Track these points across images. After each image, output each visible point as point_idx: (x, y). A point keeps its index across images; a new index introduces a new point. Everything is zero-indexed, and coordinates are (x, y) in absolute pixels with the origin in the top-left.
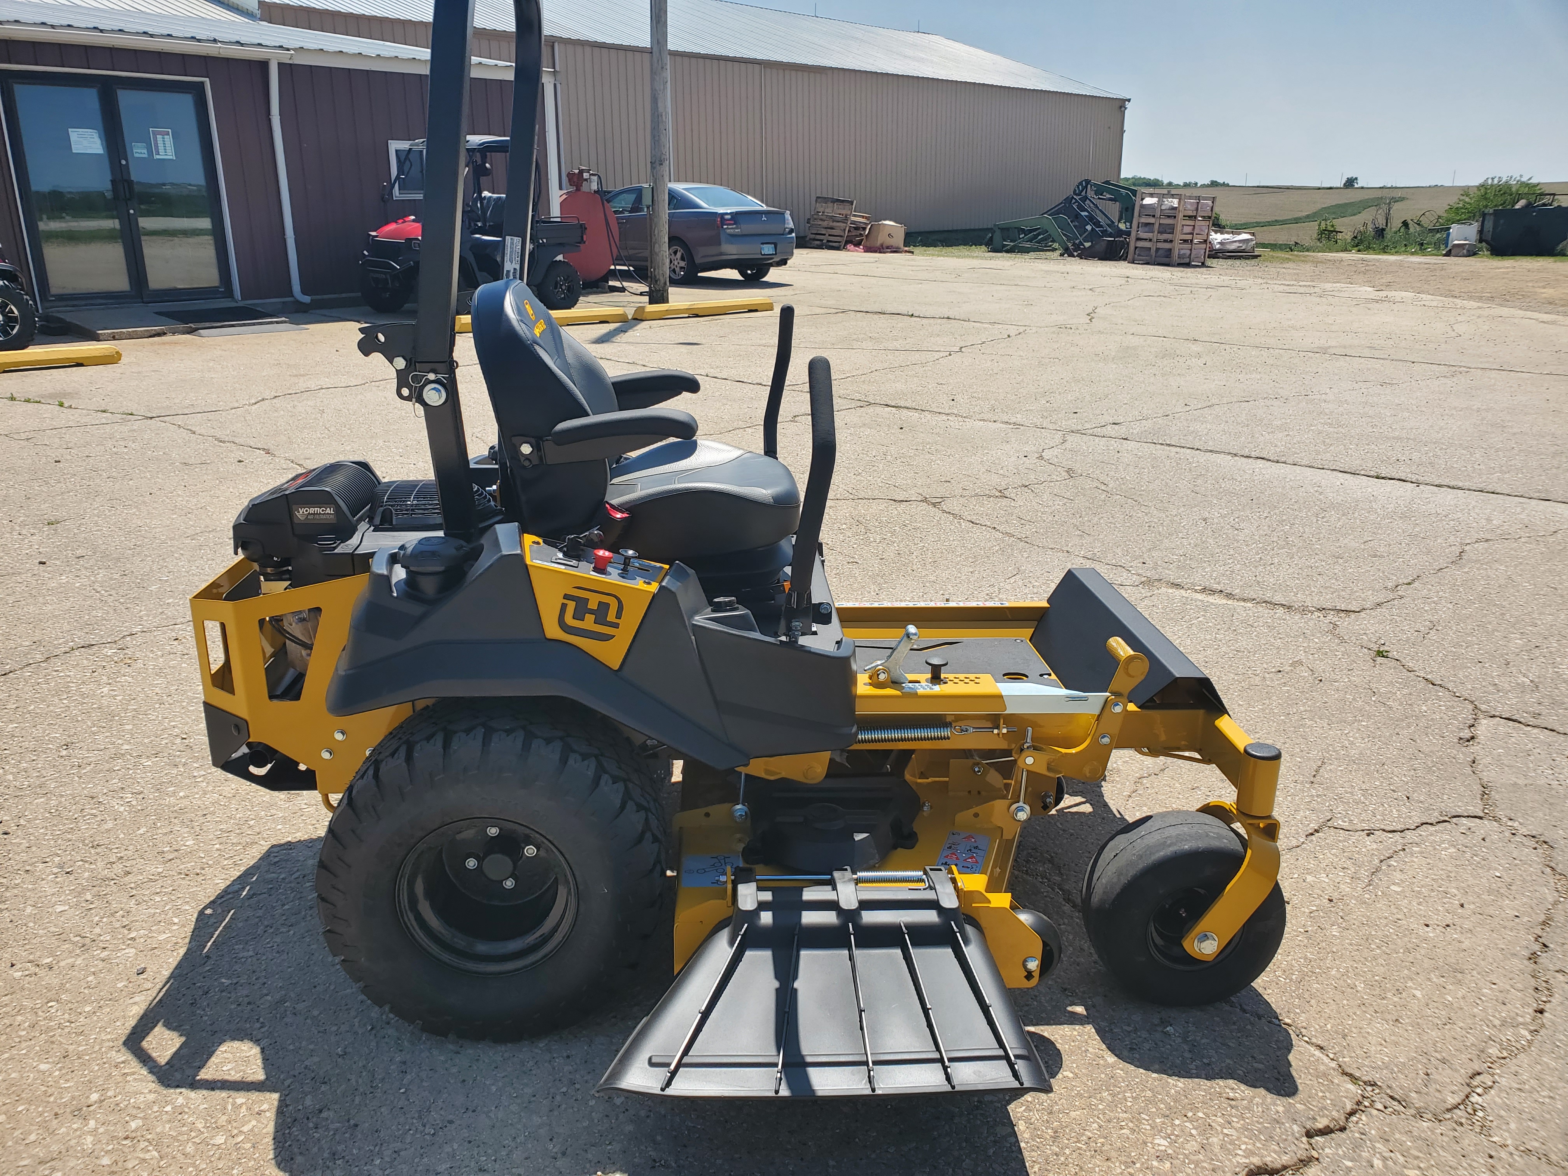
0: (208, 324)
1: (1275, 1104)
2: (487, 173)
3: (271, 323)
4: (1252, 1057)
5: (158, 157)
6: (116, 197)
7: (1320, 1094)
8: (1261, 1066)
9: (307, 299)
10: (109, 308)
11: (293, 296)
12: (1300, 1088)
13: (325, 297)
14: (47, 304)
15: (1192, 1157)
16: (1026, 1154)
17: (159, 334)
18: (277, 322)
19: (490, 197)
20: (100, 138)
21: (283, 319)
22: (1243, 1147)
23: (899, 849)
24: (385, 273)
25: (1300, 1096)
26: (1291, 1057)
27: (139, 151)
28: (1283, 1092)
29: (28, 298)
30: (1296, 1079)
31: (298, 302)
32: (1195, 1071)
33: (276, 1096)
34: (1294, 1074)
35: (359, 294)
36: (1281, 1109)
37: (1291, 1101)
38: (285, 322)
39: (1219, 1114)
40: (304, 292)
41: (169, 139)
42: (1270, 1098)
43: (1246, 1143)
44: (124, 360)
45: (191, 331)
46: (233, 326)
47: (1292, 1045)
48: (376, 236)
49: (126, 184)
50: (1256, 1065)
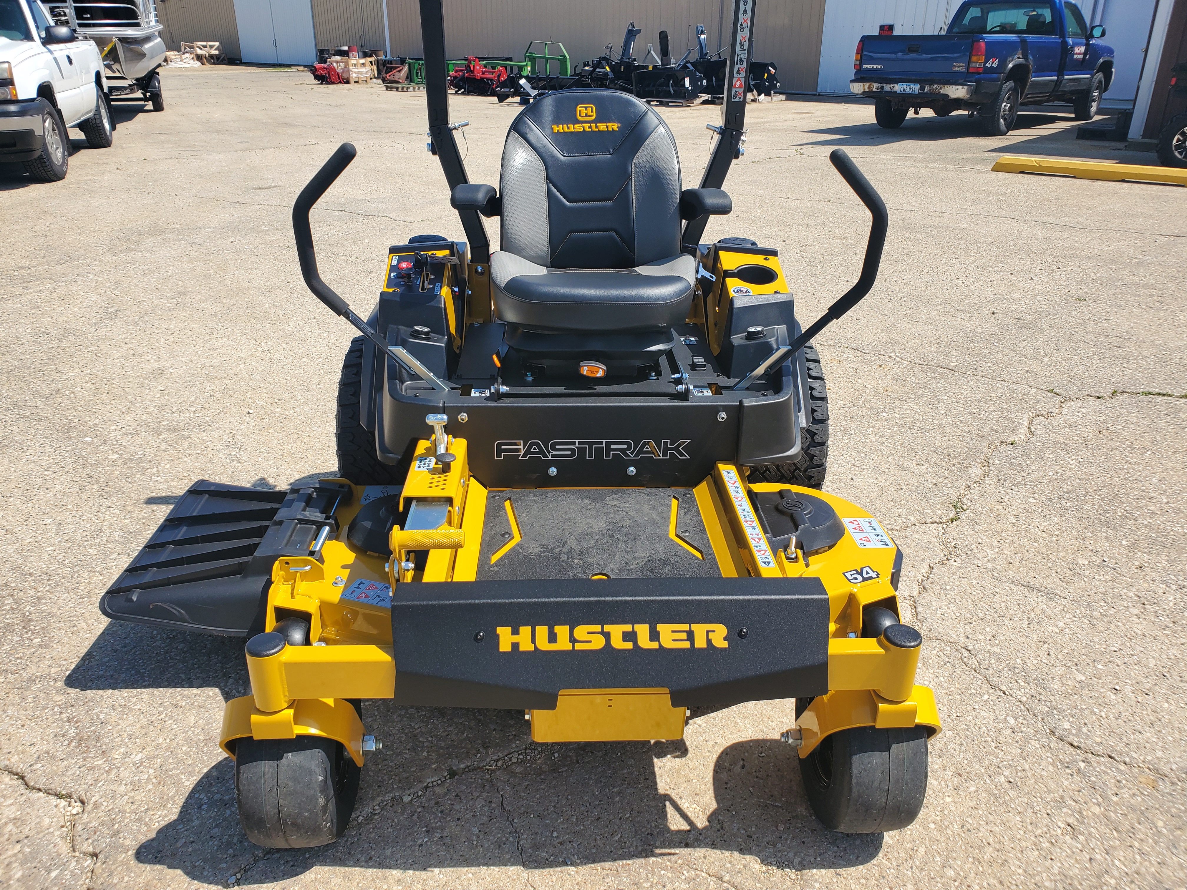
1: (133, 839)
4: (193, 842)
7: (126, 879)
8: (179, 844)
12: (140, 865)
15: (115, 771)
16: (170, 690)
22: (105, 804)
25: (133, 862)
26: (179, 872)
28: (144, 850)
30: (152, 866)
32: (197, 796)
34: (158, 867)
36: (128, 842)
37: (130, 853)
39: (144, 799)
42: (143, 839)
43: (107, 806)
47: (193, 879)
50: (183, 841)
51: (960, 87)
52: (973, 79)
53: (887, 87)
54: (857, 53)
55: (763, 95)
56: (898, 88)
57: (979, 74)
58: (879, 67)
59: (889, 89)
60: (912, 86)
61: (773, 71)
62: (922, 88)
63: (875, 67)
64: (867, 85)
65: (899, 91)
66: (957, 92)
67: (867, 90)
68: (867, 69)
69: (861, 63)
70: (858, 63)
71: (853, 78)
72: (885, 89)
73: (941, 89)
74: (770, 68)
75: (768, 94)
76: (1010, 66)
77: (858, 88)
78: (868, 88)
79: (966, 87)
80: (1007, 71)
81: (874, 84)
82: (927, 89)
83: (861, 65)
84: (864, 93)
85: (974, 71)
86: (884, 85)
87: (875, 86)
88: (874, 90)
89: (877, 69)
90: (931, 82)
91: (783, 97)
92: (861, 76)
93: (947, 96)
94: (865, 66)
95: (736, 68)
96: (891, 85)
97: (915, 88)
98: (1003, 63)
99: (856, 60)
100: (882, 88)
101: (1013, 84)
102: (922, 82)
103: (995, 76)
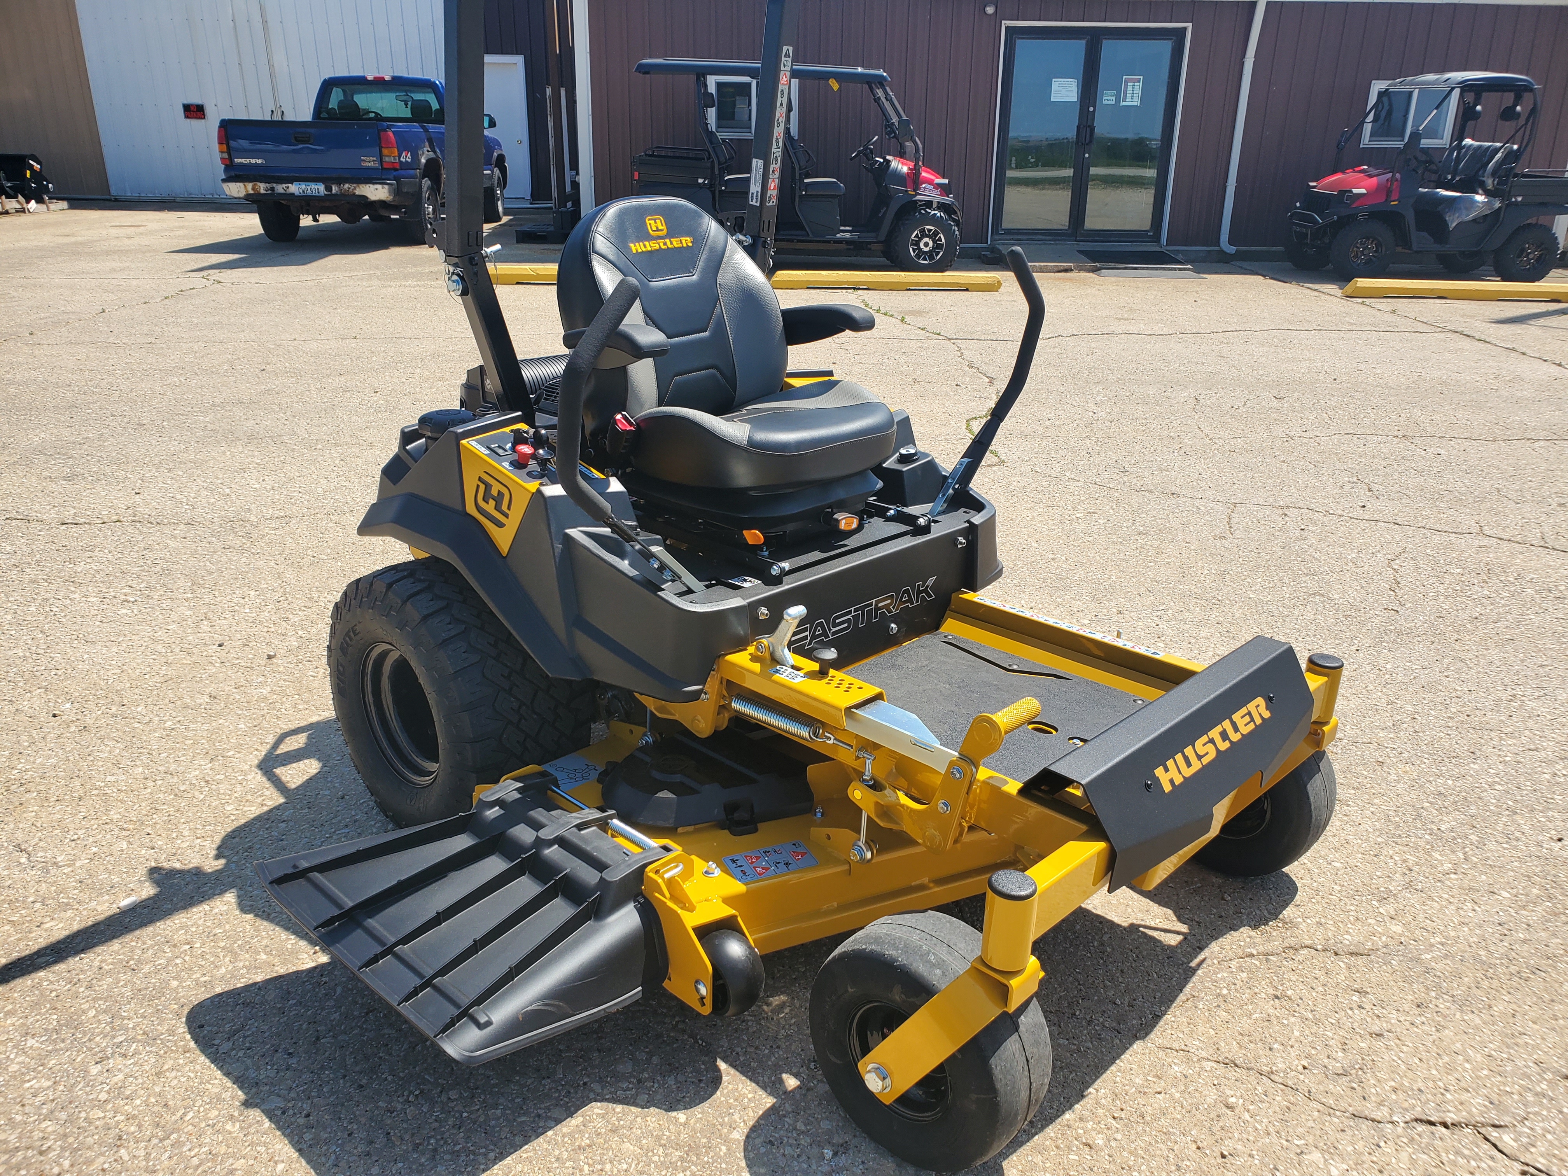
0: (1112, 265)
2: (1476, 116)
3: (1175, 269)
5: (1124, 103)
6: (1077, 142)
9: (1232, 249)
10: (1045, 244)
11: (1219, 246)
13: (1253, 249)
14: (996, 237)
17: (1066, 270)
18: (1180, 269)
19: (1471, 145)
20: (1078, 86)
21: (1189, 266)
23: (726, 831)
24: (1305, 226)
27: (1108, 98)
29: (956, 229)
31: (1222, 252)
33: (282, 800)
35: (1282, 249)
38: (1188, 270)
40: (1231, 242)
41: (1138, 86)
44: (1002, 289)
45: (1095, 270)
46: (1136, 269)
48: (1314, 187)
49: (1088, 130)
51: (379, 187)
52: (391, 177)
53: (280, 188)
54: (220, 143)
55: (33, 202)
56: (294, 188)
57: (396, 170)
58: (259, 161)
59: (282, 191)
60: (313, 186)
61: (37, 167)
62: (328, 188)
63: (253, 161)
64: (250, 186)
65: (297, 193)
66: (377, 192)
67: (251, 192)
68: (242, 165)
69: (229, 155)
70: (226, 156)
71: (224, 177)
72: (276, 191)
73: (355, 188)
74: (31, 162)
75: (40, 201)
76: (423, 161)
77: (237, 190)
78: (253, 189)
79: (386, 187)
80: (422, 167)
81: (259, 184)
82: (335, 189)
83: (231, 159)
84: (248, 197)
85: (390, 166)
86: (274, 185)
87: (262, 187)
88: (262, 191)
89: (256, 165)
90: (340, 181)
91: (64, 204)
92: (234, 174)
93: (365, 197)
94: (237, 161)
95: (772, 167)
96: (284, 186)
97: (319, 189)
98: (415, 157)
99: (222, 152)
100: (272, 189)
101: (429, 182)
102: (327, 181)
103: (412, 172)
